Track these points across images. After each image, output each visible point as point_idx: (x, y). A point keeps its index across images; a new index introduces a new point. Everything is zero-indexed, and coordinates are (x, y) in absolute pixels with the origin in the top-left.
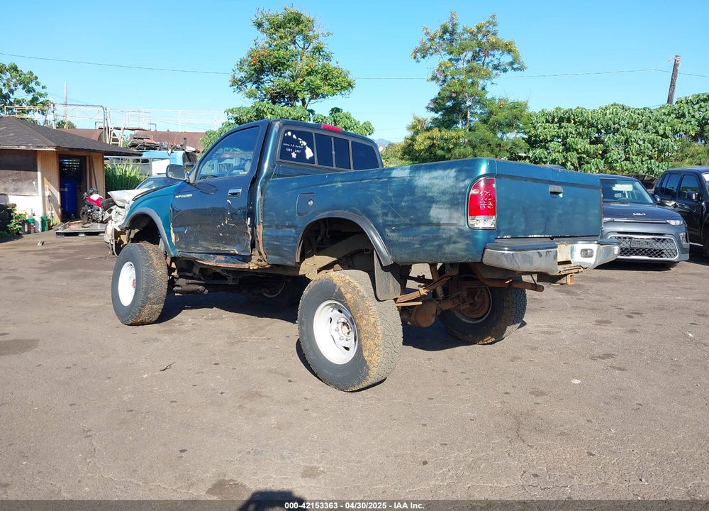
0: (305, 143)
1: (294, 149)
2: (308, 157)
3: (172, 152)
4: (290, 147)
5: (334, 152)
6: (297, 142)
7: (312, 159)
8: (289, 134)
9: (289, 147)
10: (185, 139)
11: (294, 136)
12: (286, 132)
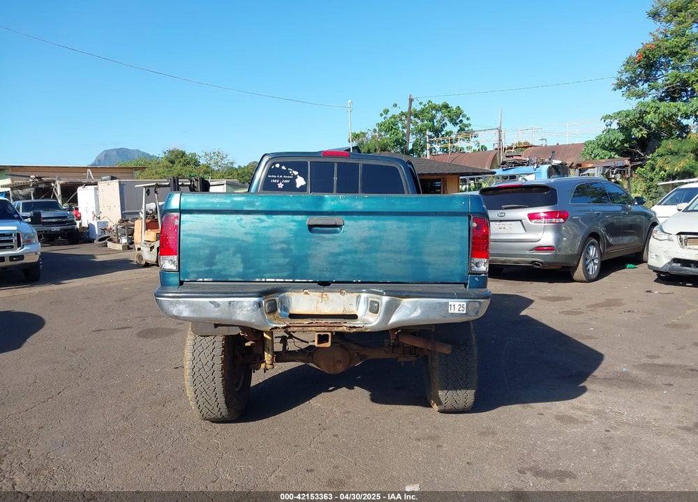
0: (296, 173)
1: (281, 180)
2: (298, 186)
3: (537, 167)
4: (277, 179)
5: (335, 178)
6: (287, 173)
7: (303, 189)
8: (278, 166)
9: (275, 179)
10: (553, 152)
11: (283, 168)
12: (274, 164)
